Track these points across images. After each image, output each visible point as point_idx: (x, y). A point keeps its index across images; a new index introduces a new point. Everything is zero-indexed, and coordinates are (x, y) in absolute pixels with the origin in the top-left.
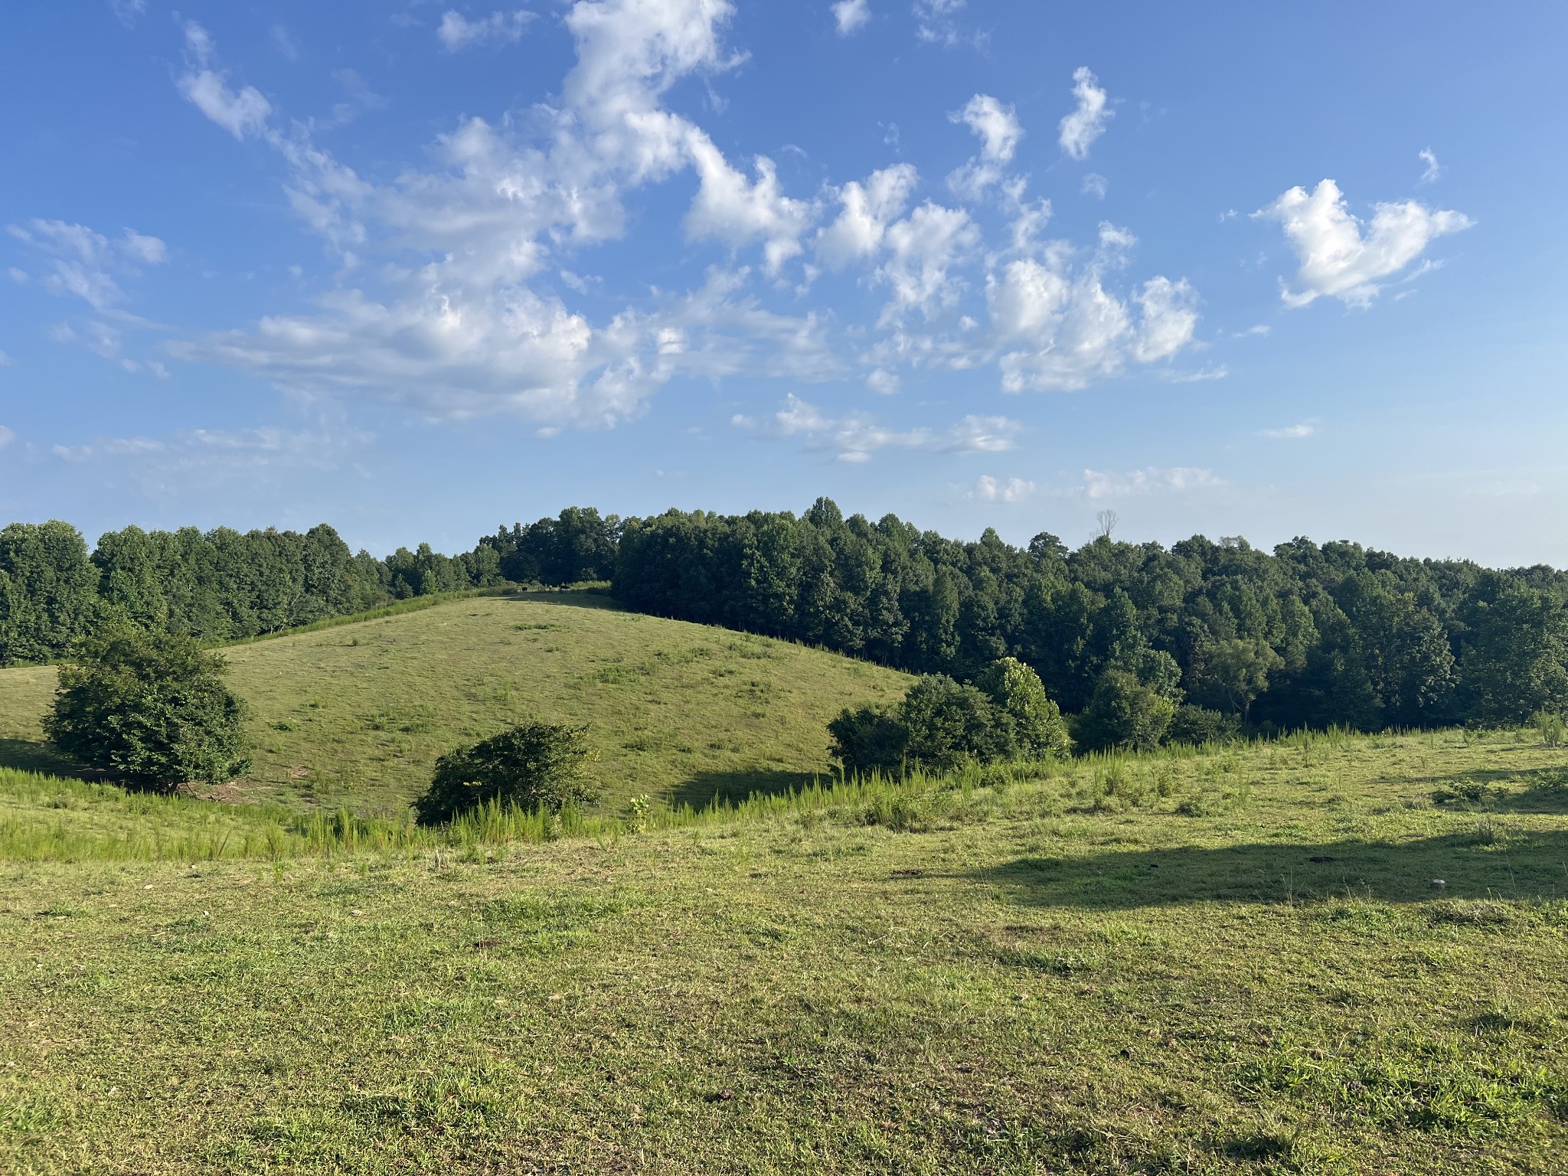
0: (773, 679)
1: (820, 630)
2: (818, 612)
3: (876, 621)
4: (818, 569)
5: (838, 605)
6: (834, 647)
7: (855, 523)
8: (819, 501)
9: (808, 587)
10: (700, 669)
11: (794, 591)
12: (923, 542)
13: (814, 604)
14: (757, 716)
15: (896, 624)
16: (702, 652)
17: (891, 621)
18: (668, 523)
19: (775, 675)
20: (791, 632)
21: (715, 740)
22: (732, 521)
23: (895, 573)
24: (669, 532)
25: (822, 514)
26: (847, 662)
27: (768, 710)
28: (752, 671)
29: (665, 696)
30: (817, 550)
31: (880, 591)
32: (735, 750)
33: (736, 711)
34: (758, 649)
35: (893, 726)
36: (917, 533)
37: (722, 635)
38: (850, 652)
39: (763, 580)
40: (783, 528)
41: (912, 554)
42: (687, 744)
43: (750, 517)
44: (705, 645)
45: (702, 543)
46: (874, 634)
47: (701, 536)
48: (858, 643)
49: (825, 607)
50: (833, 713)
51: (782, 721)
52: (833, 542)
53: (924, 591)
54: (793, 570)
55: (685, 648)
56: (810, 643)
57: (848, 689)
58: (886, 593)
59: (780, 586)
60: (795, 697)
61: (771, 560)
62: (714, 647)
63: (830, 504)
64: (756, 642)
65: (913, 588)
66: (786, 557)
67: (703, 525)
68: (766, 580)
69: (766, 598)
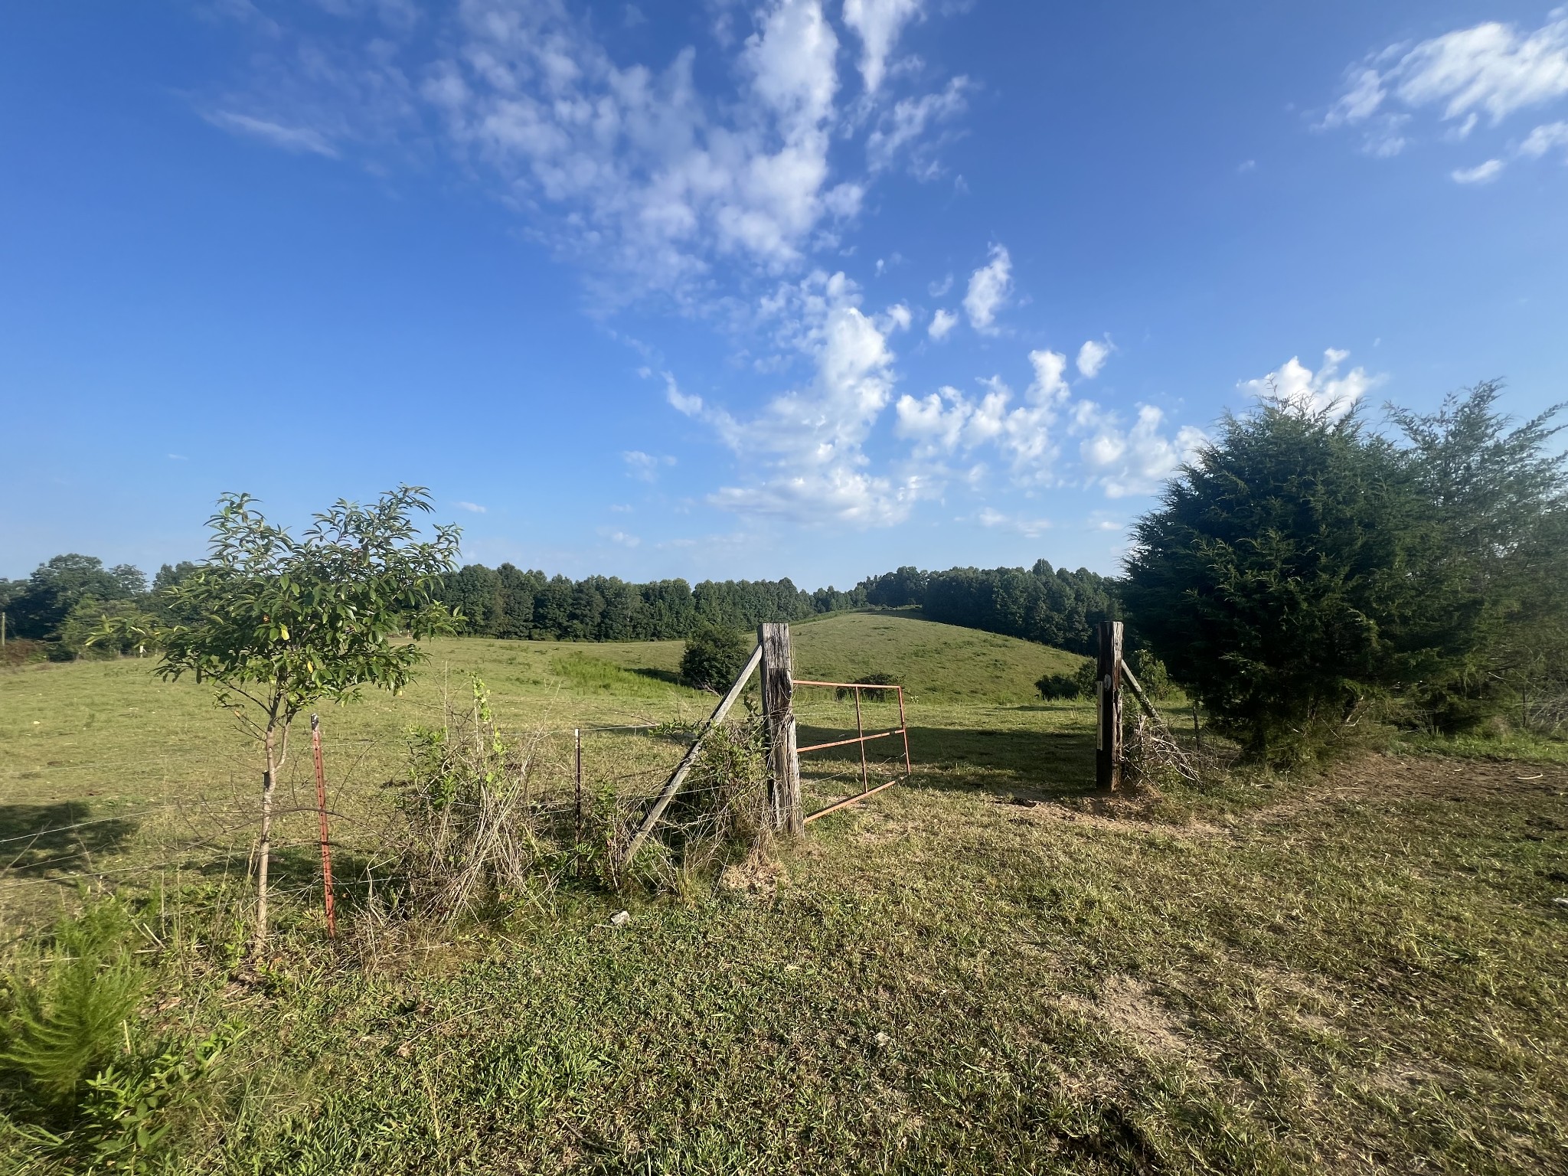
0: (1008, 659)
1: (1037, 633)
2: (1036, 623)
3: (1071, 629)
4: (1038, 599)
5: (1049, 619)
6: (1046, 642)
7: (1062, 572)
8: (1039, 561)
9: (1030, 609)
10: (967, 652)
11: (1022, 611)
12: (1103, 584)
13: (1033, 618)
14: (998, 677)
15: (1083, 630)
16: (969, 643)
17: (1081, 628)
18: (952, 575)
19: (1009, 656)
20: (1021, 633)
21: (973, 689)
22: (987, 573)
23: (1083, 601)
24: (952, 579)
25: (1041, 567)
26: (1053, 651)
27: (1004, 675)
28: (996, 654)
29: (948, 665)
30: (1036, 589)
31: (1074, 611)
32: (984, 694)
33: (986, 674)
34: (1000, 642)
35: (1072, 684)
36: (1100, 579)
37: (981, 634)
38: (1055, 645)
39: (1004, 605)
40: (1016, 576)
41: (1095, 591)
42: (958, 689)
43: (998, 570)
44: (971, 640)
45: (970, 586)
46: (1069, 635)
47: (970, 581)
48: (1061, 640)
49: (1041, 620)
50: (1039, 677)
51: (1012, 681)
52: (1045, 584)
53: (1101, 612)
54: (1022, 600)
55: (959, 640)
56: (1032, 639)
57: (1051, 665)
58: (1078, 613)
59: (1014, 608)
60: (1020, 668)
61: (1009, 595)
62: (975, 640)
63: (1045, 563)
64: (999, 638)
65: (1094, 609)
66: (1018, 593)
67: (971, 575)
68: (1006, 605)
69: (1006, 616)
